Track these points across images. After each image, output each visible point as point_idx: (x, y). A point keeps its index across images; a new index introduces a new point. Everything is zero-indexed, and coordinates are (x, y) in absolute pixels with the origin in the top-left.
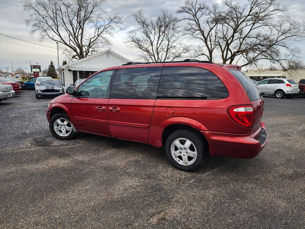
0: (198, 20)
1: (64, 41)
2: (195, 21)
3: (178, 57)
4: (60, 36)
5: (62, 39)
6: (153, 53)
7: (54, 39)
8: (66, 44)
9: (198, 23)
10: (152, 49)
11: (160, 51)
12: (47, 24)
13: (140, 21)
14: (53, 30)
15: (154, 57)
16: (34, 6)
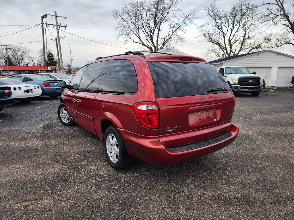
0: (282, 4)
1: (142, 42)
2: (278, 5)
3: (257, 48)
4: (139, 38)
5: (141, 40)
6: (224, 46)
7: (135, 41)
8: (144, 44)
9: (281, 6)
10: (225, 42)
11: (233, 44)
12: (130, 28)
13: (212, 13)
14: (134, 33)
15: (226, 49)
16: (120, 15)
